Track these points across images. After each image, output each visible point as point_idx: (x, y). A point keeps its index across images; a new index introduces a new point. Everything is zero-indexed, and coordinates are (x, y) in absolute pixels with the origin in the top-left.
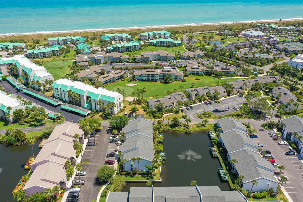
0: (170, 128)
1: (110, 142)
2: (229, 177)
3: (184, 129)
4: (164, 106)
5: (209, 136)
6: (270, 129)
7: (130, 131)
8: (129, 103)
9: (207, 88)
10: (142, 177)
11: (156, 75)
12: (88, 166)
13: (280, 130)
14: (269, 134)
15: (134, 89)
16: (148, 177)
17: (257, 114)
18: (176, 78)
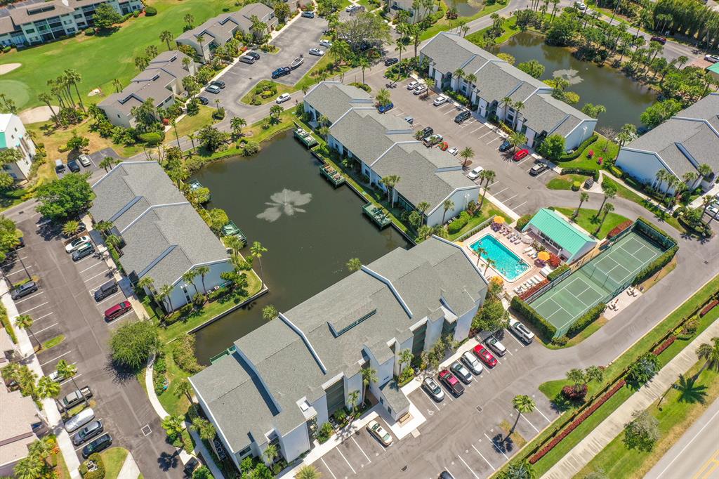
0: (203, 159)
1: (75, 260)
2: (390, 214)
3: (238, 148)
4: (155, 104)
5: (298, 139)
6: (405, 76)
7: (117, 210)
8: (42, 128)
9: (228, 20)
10: (222, 303)
11: (63, 16)
12: (63, 347)
13: (424, 73)
14: (409, 89)
15: (24, 81)
16: (234, 296)
17: (364, 51)
18: (125, 12)
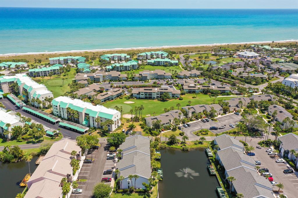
0: (167, 146)
1: (107, 159)
2: (228, 196)
3: (181, 147)
4: (162, 123)
5: (206, 153)
6: (267, 146)
7: (127, 148)
8: (127, 120)
9: (203, 106)
10: (139, 195)
11: (153, 93)
12: (84, 183)
14: (266, 151)
15: (132, 107)
16: (145, 195)
17: (253, 131)
18: (173, 97)
